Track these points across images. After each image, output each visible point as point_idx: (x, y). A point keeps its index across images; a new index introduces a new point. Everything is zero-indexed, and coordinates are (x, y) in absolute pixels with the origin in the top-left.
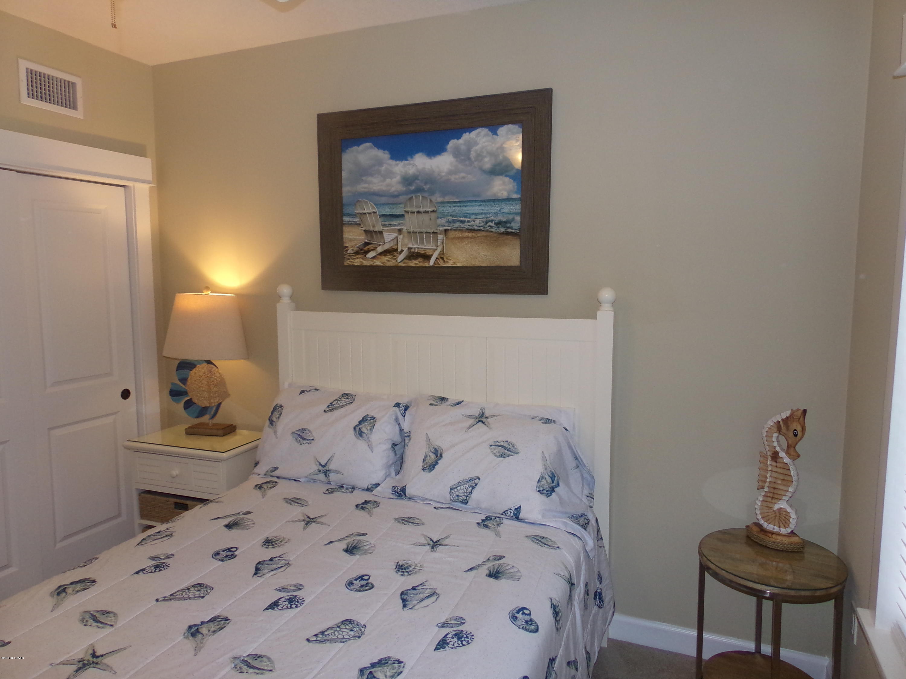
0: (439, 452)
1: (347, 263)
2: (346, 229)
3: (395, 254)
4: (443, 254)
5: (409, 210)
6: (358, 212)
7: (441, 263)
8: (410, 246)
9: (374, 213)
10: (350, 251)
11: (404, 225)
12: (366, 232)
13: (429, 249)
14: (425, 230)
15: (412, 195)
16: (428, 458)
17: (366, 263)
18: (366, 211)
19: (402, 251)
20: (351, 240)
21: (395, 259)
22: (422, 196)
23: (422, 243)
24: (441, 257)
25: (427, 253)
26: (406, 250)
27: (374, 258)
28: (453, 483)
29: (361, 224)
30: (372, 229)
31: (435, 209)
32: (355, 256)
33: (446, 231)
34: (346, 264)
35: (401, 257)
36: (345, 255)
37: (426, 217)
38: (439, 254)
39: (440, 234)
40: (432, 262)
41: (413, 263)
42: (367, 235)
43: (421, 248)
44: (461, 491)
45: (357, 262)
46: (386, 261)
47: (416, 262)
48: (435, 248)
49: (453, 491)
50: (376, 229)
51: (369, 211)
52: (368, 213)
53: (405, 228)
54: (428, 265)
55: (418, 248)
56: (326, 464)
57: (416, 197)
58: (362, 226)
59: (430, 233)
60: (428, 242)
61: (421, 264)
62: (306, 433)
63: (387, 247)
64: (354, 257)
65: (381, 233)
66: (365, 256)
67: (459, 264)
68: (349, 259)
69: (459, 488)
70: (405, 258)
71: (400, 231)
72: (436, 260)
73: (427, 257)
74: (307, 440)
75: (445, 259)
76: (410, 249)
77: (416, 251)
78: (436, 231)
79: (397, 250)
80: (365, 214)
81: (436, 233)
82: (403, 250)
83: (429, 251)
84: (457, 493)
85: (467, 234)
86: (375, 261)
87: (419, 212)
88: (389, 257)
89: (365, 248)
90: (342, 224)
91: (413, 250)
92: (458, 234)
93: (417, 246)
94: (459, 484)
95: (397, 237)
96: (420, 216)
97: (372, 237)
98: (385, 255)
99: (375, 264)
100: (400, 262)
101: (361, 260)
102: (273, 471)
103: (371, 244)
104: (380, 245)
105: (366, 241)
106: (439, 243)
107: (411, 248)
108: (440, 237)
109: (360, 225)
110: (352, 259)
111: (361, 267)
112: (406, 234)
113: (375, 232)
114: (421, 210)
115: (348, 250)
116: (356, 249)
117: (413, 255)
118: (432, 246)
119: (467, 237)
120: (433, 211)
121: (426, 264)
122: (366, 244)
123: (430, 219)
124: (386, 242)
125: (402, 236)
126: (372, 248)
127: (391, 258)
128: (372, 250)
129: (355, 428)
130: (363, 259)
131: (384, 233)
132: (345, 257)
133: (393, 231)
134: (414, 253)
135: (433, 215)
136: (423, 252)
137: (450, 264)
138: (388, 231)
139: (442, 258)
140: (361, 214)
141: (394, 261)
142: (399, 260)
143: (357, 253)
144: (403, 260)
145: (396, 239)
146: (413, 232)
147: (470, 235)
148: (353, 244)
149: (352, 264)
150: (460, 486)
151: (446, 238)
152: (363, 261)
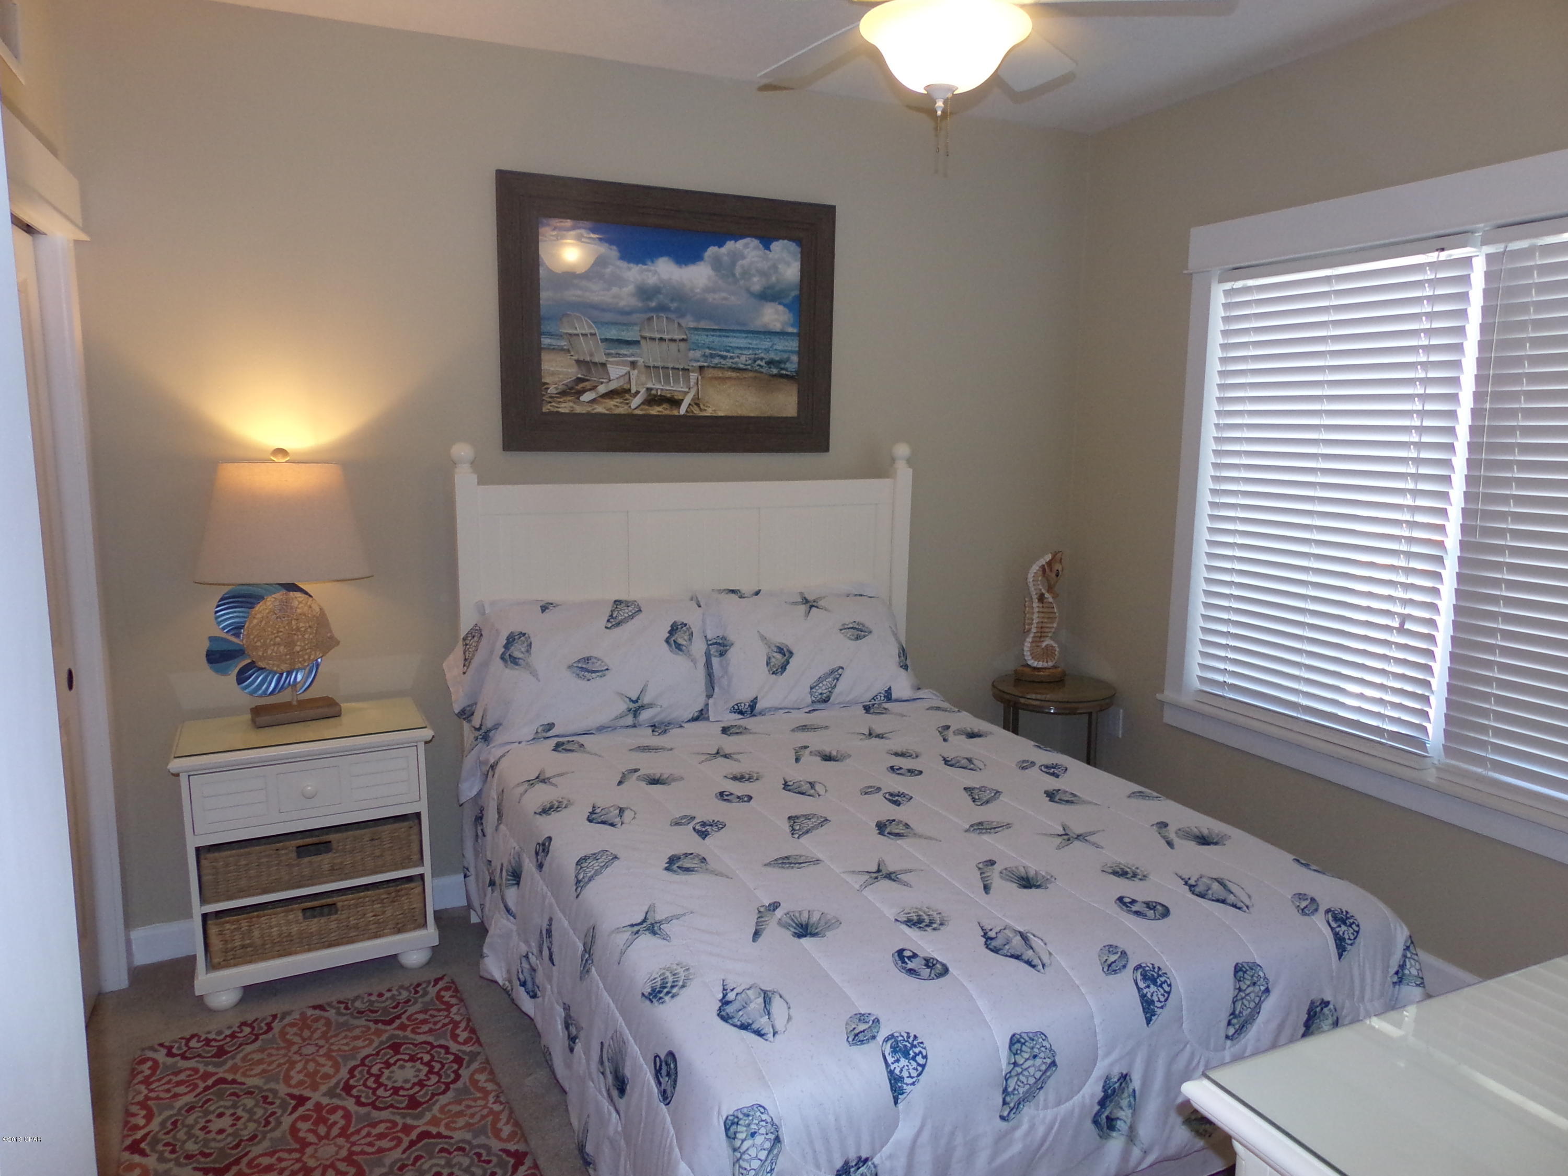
0: (785, 650)
1: (546, 408)
2: (545, 356)
3: (627, 396)
4: (698, 399)
5: (648, 335)
6: (565, 331)
7: (696, 411)
8: (650, 385)
9: (592, 334)
10: (552, 390)
11: (640, 356)
12: (578, 362)
13: (679, 391)
14: (671, 365)
15: (652, 314)
16: (773, 660)
17: (579, 409)
18: (579, 331)
19: (637, 392)
20: (553, 374)
21: (627, 404)
22: (667, 318)
23: (667, 381)
24: (696, 402)
25: (676, 397)
26: (643, 391)
27: (593, 401)
28: (812, 680)
29: (571, 349)
30: (588, 359)
31: (685, 337)
32: (560, 398)
33: (701, 368)
34: (544, 410)
35: (636, 402)
36: (544, 395)
37: (673, 346)
38: (692, 400)
39: (693, 372)
40: (683, 410)
41: (655, 410)
42: (579, 367)
43: (667, 390)
44: (824, 688)
45: (565, 407)
46: (613, 407)
47: (660, 409)
48: (687, 390)
49: (814, 690)
50: (596, 360)
51: (584, 332)
52: (583, 335)
53: (640, 361)
54: (677, 414)
55: (662, 390)
56: (638, 698)
57: (658, 317)
58: (572, 353)
59: (678, 369)
60: (676, 381)
61: (667, 412)
62: (593, 663)
63: (613, 386)
64: (559, 400)
65: (604, 365)
66: (578, 398)
67: (721, 414)
68: (550, 402)
69: (821, 685)
70: (643, 403)
71: (633, 364)
72: (688, 407)
73: (676, 403)
74: (597, 671)
75: (702, 406)
76: (649, 390)
77: (659, 393)
78: (687, 367)
79: (629, 390)
80: (578, 335)
81: (688, 370)
82: (639, 392)
83: (676, 394)
84: (820, 691)
85: (730, 373)
86: (596, 406)
87: (661, 339)
88: (618, 400)
89: (577, 385)
90: (540, 349)
91: (654, 392)
92: (719, 374)
93: (659, 387)
94: (820, 680)
95: (629, 372)
96: (664, 345)
97: (589, 370)
98: (612, 398)
99: (595, 411)
100: (636, 409)
101: (571, 404)
102: (549, 730)
103: (588, 380)
104: (602, 383)
105: (580, 376)
106: (692, 384)
107: (651, 389)
108: (693, 376)
109: (568, 351)
110: (554, 402)
111: (572, 415)
112: (643, 370)
113: (595, 364)
114: (665, 336)
115: (548, 388)
116: (561, 387)
117: (653, 399)
118: (681, 387)
119: (730, 378)
120: (683, 340)
121: (675, 413)
122: (579, 380)
123: (679, 351)
124: (612, 378)
125: (636, 372)
126: (589, 387)
127: (621, 403)
128: (590, 390)
129: (667, 641)
130: (574, 403)
131: (608, 366)
132: (543, 400)
133: (623, 363)
134: (655, 396)
135: (682, 345)
136: (669, 395)
137: (709, 412)
138: (617, 363)
139: (698, 405)
140: (570, 335)
141: (626, 407)
142: (633, 406)
143: (563, 393)
144: (639, 406)
145: (627, 376)
146: (654, 367)
147: (734, 375)
148: (557, 379)
149: (556, 410)
150: (822, 682)
151: (702, 378)
152: (574, 406)
